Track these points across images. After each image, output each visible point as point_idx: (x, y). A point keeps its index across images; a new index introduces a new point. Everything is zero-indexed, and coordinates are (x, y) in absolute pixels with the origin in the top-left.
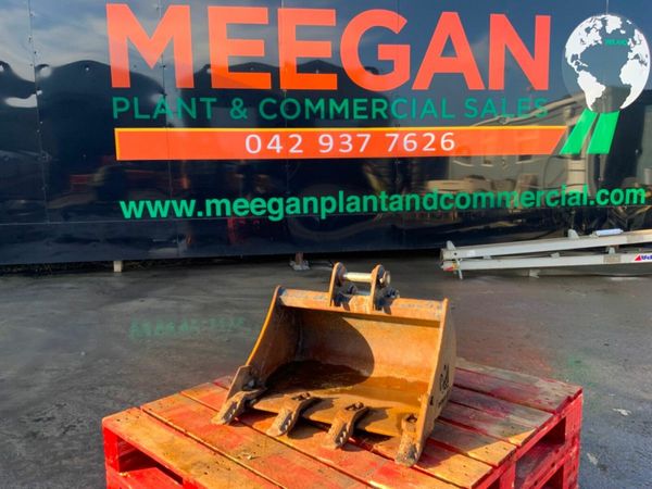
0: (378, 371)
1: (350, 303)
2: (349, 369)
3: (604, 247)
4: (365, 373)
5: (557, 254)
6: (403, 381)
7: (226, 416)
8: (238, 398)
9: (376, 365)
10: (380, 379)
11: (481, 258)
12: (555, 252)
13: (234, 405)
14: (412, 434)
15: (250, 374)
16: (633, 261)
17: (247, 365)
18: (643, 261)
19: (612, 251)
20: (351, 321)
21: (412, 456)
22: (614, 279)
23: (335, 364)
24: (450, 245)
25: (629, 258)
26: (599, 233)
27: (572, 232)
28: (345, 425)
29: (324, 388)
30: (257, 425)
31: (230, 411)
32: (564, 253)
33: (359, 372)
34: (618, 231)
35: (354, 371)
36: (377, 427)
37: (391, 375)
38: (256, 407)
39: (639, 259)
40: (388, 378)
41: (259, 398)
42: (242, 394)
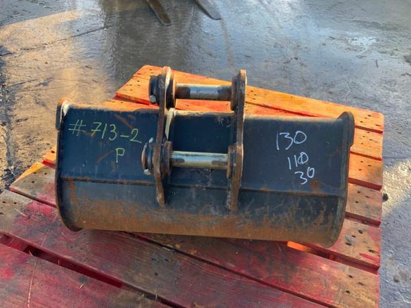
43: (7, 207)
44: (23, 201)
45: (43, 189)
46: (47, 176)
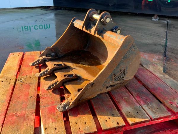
1: (91, 30)
7: (33, 64)
8: (42, 58)
13: (39, 60)
17: (51, 47)
23: (95, 55)
28: (58, 82)
31: (36, 62)
35: (99, 60)
41: (50, 60)
42: (44, 57)
43: (154, 110)
44: (147, 107)
45: (135, 106)
46: (130, 111)
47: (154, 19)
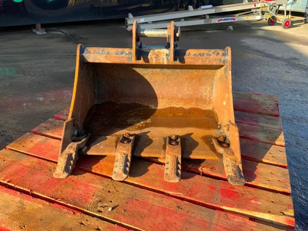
0: (162, 105)
1: (149, 57)
2: (140, 106)
3: (205, 15)
4: (153, 107)
5: (183, 19)
6: (182, 109)
7: (66, 169)
8: (72, 149)
9: (160, 101)
10: (165, 109)
11: (147, 23)
12: (183, 18)
13: (70, 156)
14: (232, 157)
15: (74, 125)
16: (217, 22)
17: (69, 118)
18: (220, 22)
19: (208, 17)
20: (138, 70)
21: (241, 176)
22: (208, 31)
23: (127, 102)
24: (130, 15)
25: (215, 21)
26: (203, 7)
27: (191, 7)
28: (176, 158)
29: (131, 125)
30: (95, 169)
31: (68, 163)
32: (186, 19)
33: (148, 107)
34: (211, 6)
35: (144, 106)
36: (198, 154)
37: (172, 106)
38: (89, 153)
39: (219, 21)
40: (171, 108)
41: (89, 145)
42: (74, 145)
47: (38, 33)
